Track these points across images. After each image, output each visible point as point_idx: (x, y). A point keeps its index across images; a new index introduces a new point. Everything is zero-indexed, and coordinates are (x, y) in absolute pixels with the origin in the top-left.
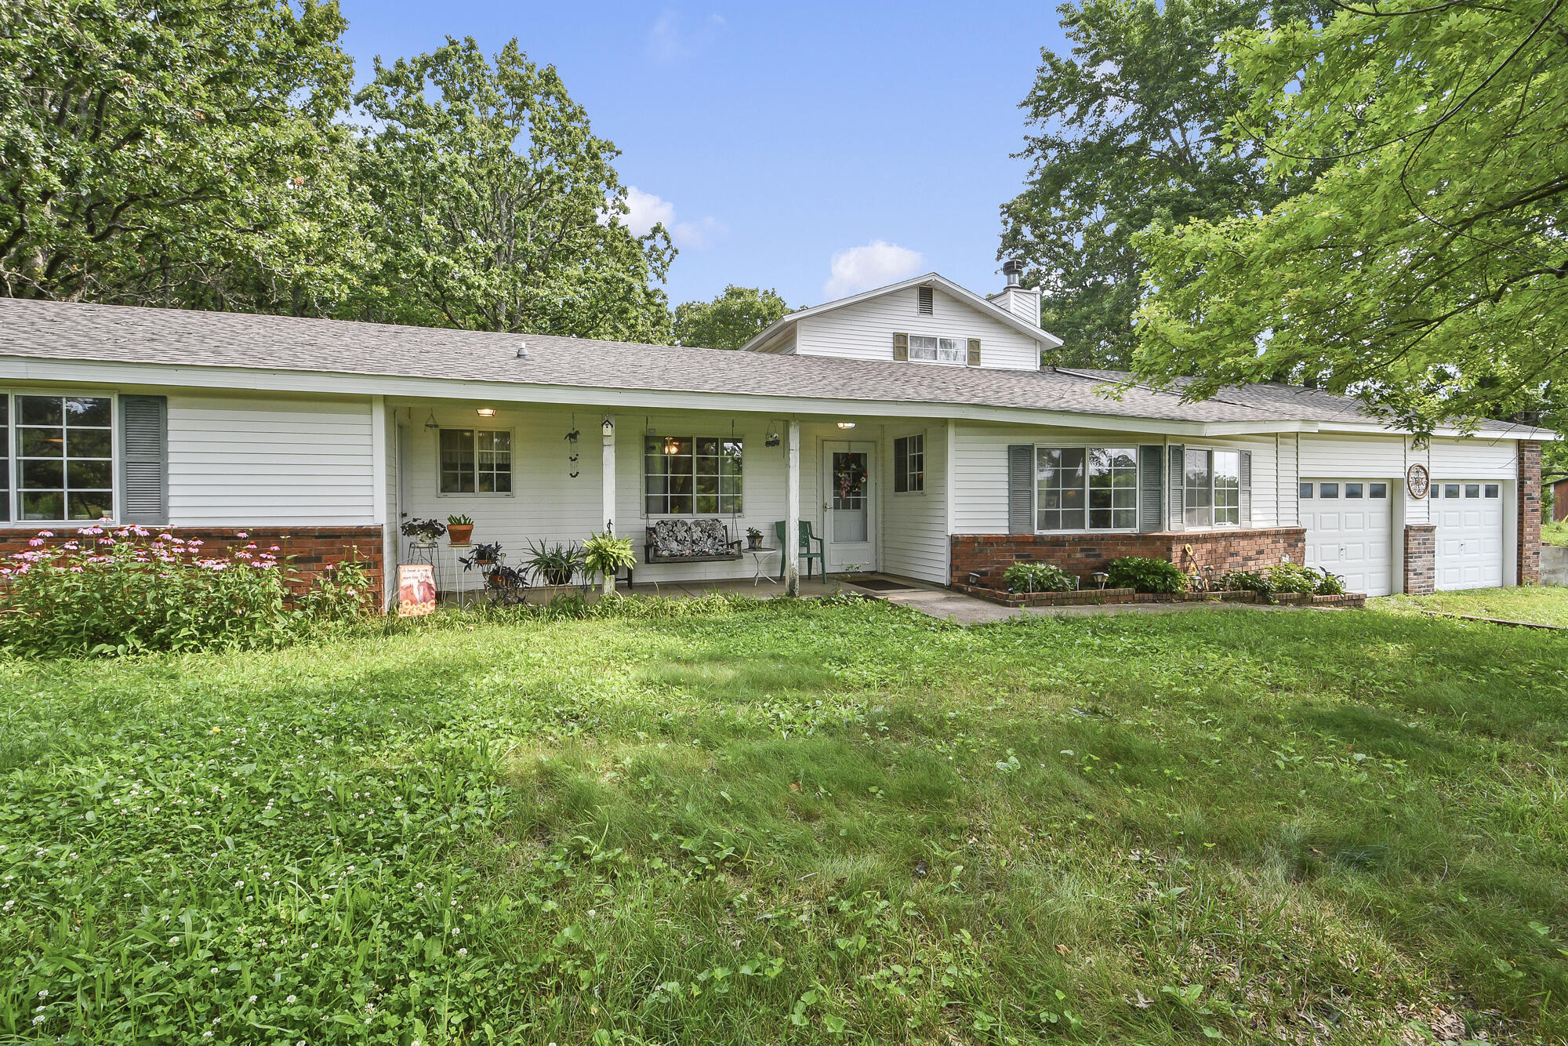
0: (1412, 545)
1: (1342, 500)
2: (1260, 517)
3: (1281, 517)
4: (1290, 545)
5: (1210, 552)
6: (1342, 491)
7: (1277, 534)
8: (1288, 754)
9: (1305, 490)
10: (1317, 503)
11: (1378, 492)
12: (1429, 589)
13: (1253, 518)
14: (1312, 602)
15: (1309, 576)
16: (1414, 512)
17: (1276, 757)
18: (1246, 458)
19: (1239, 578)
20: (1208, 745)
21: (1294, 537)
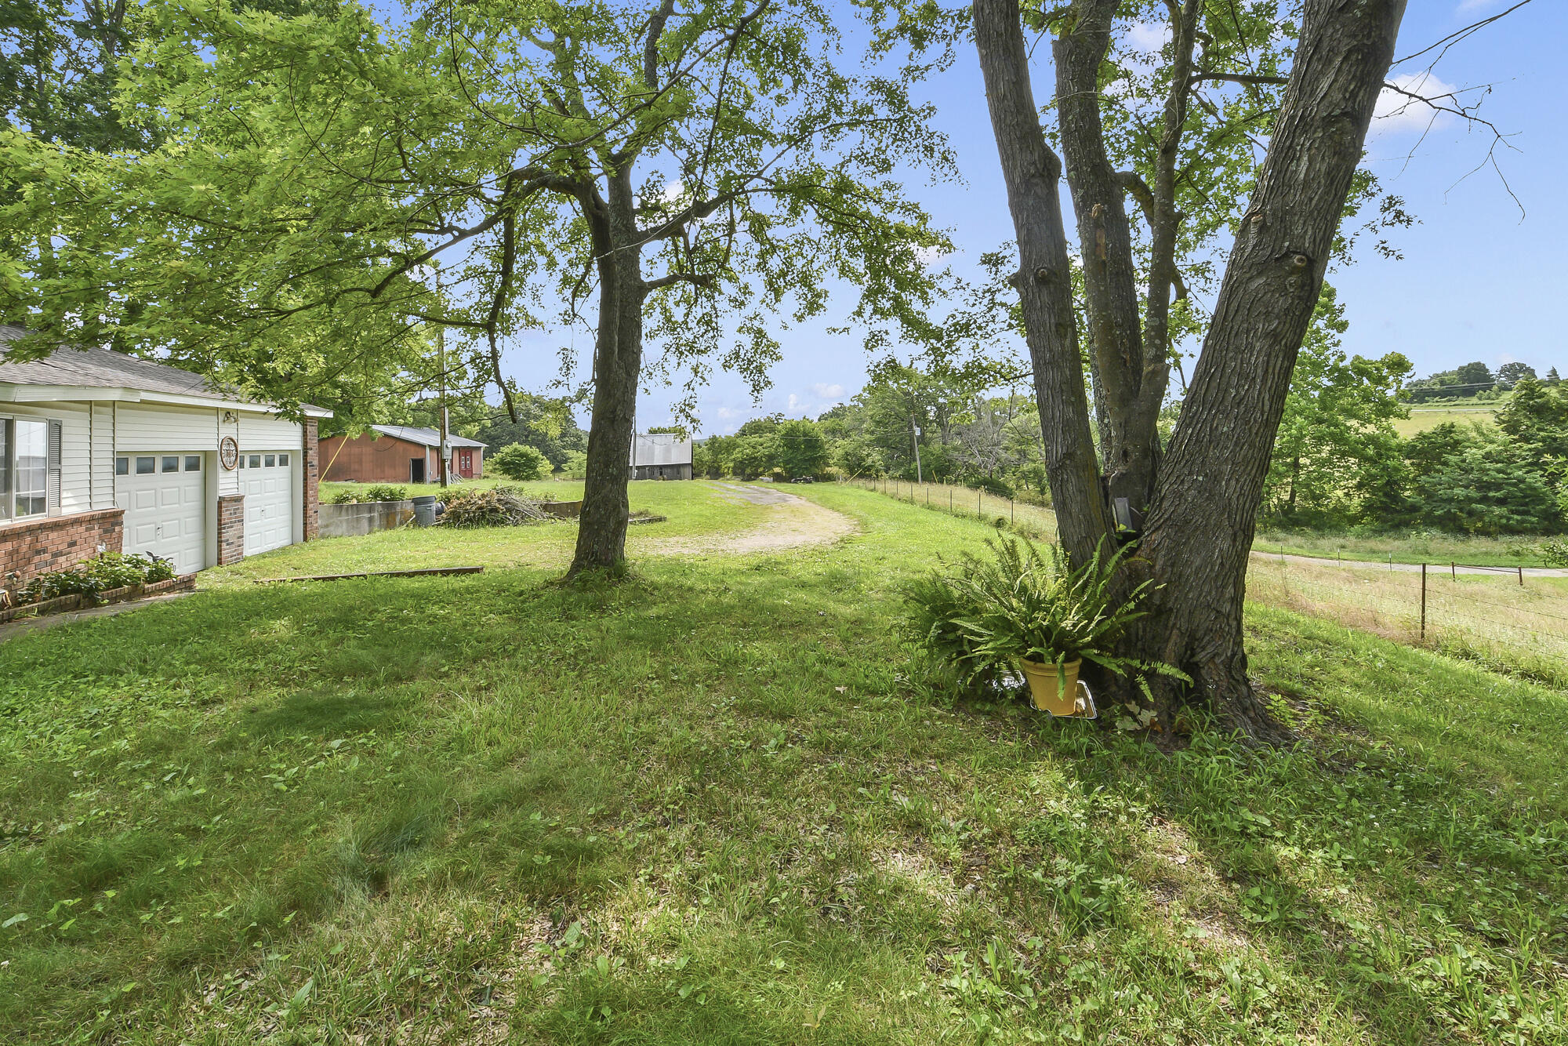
0: (225, 515)
1: (159, 475)
2: (72, 501)
3: (94, 499)
4: (106, 531)
5: (10, 554)
6: (159, 466)
7: (92, 520)
8: (281, 773)
9: (121, 466)
10: (133, 479)
11: (192, 465)
12: (239, 558)
13: (63, 502)
14: (145, 593)
15: (138, 564)
16: (226, 484)
17: (273, 781)
18: (56, 431)
19: (57, 580)
20: (193, 803)
21: (110, 522)
